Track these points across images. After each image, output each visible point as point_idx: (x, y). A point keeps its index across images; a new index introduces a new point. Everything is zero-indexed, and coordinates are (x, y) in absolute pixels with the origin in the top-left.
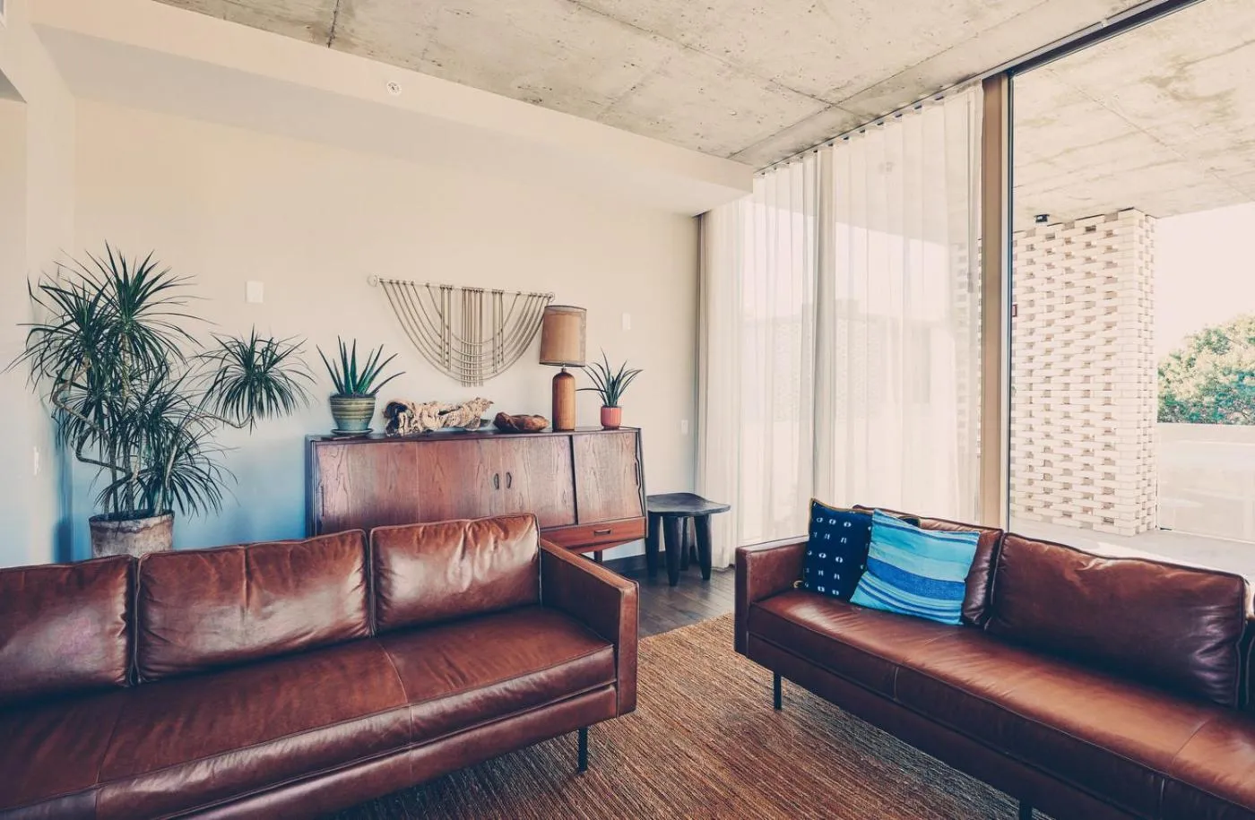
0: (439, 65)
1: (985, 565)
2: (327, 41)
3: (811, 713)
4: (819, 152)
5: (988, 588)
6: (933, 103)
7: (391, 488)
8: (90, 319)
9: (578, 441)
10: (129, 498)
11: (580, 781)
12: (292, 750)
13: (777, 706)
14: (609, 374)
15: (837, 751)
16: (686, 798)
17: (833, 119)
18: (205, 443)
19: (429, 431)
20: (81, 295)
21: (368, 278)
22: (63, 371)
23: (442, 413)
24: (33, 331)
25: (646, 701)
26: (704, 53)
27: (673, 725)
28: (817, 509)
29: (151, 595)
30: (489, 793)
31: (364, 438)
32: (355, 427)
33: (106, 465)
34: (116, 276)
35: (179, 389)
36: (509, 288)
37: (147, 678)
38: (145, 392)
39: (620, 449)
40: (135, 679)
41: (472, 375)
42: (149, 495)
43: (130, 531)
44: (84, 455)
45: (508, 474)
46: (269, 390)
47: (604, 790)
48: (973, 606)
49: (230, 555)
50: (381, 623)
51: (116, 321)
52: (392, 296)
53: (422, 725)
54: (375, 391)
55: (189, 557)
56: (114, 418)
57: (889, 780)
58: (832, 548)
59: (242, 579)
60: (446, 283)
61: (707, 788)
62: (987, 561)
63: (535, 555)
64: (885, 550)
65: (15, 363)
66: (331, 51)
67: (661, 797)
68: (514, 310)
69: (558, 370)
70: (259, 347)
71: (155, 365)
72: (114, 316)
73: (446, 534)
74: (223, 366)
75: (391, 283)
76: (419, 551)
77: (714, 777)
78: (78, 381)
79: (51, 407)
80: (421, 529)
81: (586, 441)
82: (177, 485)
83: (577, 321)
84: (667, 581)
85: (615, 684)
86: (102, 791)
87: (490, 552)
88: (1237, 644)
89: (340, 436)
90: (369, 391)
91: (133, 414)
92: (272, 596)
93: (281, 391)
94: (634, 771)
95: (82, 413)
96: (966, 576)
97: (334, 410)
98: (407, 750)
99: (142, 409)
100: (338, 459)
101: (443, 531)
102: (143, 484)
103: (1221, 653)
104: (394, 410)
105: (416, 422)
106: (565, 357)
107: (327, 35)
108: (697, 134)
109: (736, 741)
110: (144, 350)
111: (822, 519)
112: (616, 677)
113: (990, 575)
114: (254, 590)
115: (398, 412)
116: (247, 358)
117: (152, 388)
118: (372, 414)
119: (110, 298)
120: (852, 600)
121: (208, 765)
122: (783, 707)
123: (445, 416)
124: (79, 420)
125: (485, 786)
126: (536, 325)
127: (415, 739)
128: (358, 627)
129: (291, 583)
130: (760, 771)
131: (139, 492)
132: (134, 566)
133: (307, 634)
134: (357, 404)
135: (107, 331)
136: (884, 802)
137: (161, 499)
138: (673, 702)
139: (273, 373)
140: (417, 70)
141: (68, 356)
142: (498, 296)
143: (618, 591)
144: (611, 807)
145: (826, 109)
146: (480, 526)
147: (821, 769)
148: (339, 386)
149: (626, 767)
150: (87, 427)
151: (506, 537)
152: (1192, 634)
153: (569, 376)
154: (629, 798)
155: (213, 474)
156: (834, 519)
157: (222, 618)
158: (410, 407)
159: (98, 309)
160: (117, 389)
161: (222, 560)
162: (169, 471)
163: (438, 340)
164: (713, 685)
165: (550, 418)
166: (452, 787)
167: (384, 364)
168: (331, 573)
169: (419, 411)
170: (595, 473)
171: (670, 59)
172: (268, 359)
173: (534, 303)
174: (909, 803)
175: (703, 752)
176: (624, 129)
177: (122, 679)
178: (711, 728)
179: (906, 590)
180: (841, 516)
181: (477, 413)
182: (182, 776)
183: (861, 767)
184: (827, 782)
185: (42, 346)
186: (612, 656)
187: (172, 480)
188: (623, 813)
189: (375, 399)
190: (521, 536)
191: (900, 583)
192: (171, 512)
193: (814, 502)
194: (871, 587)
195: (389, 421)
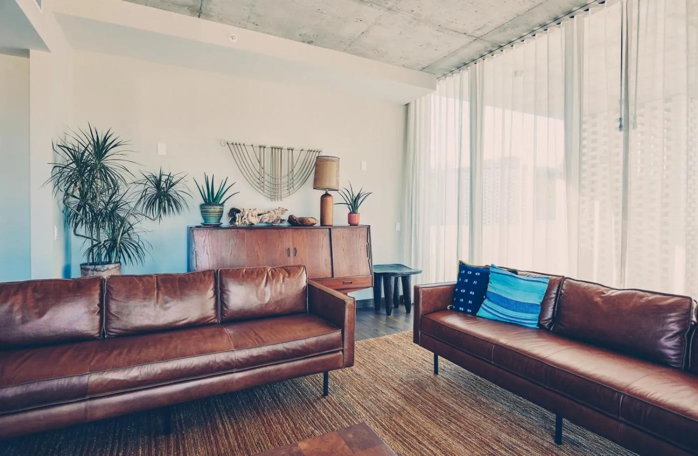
0: (257, 25)
1: (554, 296)
2: (198, 14)
3: (455, 376)
4: (478, 64)
5: (554, 308)
6: (542, 32)
7: (231, 253)
8: (81, 162)
9: (334, 232)
10: (99, 255)
11: (323, 400)
12: (177, 366)
13: (436, 372)
14: (353, 195)
15: (465, 394)
16: (377, 410)
17: (479, 46)
18: (137, 228)
19: (252, 224)
20: (77, 150)
21: (220, 142)
22: (68, 189)
23: (259, 215)
24: (54, 167)
25: (363, 367)
26: (399, 12)
27: (376, 378)
28: (462, 266)
29: (111, 295)
30: (276, 403)
31: (218, 226)
32: (213, 221)
33: (88, 238)
34: (94, 140)
35: (124, 198)
36: (297, 147)
37: (109, 335)
38: (107, 200)
39: (358, 237)
40: (104, 336)
41: (276, 195)
42: (109, 254)
43: (100, 271)
44: (77, 233)
45: (295, 249)
46: (169, 201)
47: (336, 405)
48: (546, 318)
49: (149, 279)
50: (224, 317)
51: (93, 163)
52: (233, 150)
53: (241, 360)
54: (224, 202)
55: (128, 278)
56: (92, 214)
57: (490, 408)
58: (469, 287)
59: (155, 290)
60: (263, 144)
61: (390, 406)
62: (555, 294)
63: (304, 287)
64: (495, 287)
65: (46, 182)
66: (200, 20)
67: (365, 409)
68: (299, 159)
69: (324, 192)
70: (164, 178)
71: (112, 186)
72: (92, 160)
73: (257, 273)
74: (146, 188)
75: (232, 144)
76: (243, 281)
77: (394, 402)
78: (75, 194)
79: (62, 206)
80: (245, 270)
81: (339, 231)
82: (122, 249)
83: (335, 164)
84: (386, 313)
85: (343, 351)
86: (90, 376)
87: (280, 284)
88: (685, 335)
89: (206, 226)
90: (221, 202)
91: (100, 211)
92: (169, 299)
93: (175, 202)
94: (352, 397)
95: (77, 210)
96: (541, 301)
97: (202, 212)
98: (233, 373)
99: (106, 208)
100: (204, 238)
101: (256, 272)
102: (106, 248)
103: (677, 340)
104: (234, 212)
105: (245, 219)
106: (327, 185)
107: (198, 11)
108: (401, 58)
109: (410, 387)
110: (107, 179)
111: (464, 272)
112: (343, 347)
113: (556, 301)
114: (161, 295)
115: (236, 213)
116: (158, 184)
117: (111, 198)
118: (222, 215)
119: (90, 151)
120: (477, 314)
121: (138, 369)
122: (439, 373)
123: (261, 216)
124: (76, 213)
125: (274, 400)
126: (312, 168)
127: (237, 367)
128: (212, 318)
129: (178, 293)
130: (420, 400)
131: (104, 252)
132: (103, 281)
133: (186, 319)
134: (214, 209)
135: (89, 168)
136: (485, 417)
137: (115, 255)
138: (379, 369)
139: (171, 192)
140: (245, 28)
141: (71, 180)
142: (290, 151)
143: (345, 302)
144: (338, 412)
145: (474, 40)
146: (275, 270)
147: (454, 402)
148: (205, 199)
149: (348, 395)
150: (79, 217)
151: (289, 276)
152: (661, 329)
153: (330, 195)
154: (348, 408)
155: (140, 244)
156: (470, 271)
157: (145, 308)
158: (242, 211)
159: (84, 157)
160: (94, 198)
161: (145, 280)
162: (119, 241)
163: (258, 175)
164: (402, 362)
165: (319, 219)
166: (257, 399)
167: (229, 188)
168: (198, 289)
169: (246, 213)
170: (343, 250)
171: (381, 16)
172: (168, 185)
173: (311, 155)
174: (498, 418)
175: (391, 391)
176: (359, 56)
177: (98, 335)
178: (398, 381)
179: (506, 308)
180: (475, 270)
181: (279, 215)
182: (126, 372)
183: (477, 402)
184: (456, 407)
185: (58, 175)
186: (340, 335)
187: (120, 246)
188: (344, 414)
189: (223, 206)
190: (297, 276)
191: (503, 304)
192: (119, 262)
193: (460, 263)
194: (488, 307)
195: (231, 218)
